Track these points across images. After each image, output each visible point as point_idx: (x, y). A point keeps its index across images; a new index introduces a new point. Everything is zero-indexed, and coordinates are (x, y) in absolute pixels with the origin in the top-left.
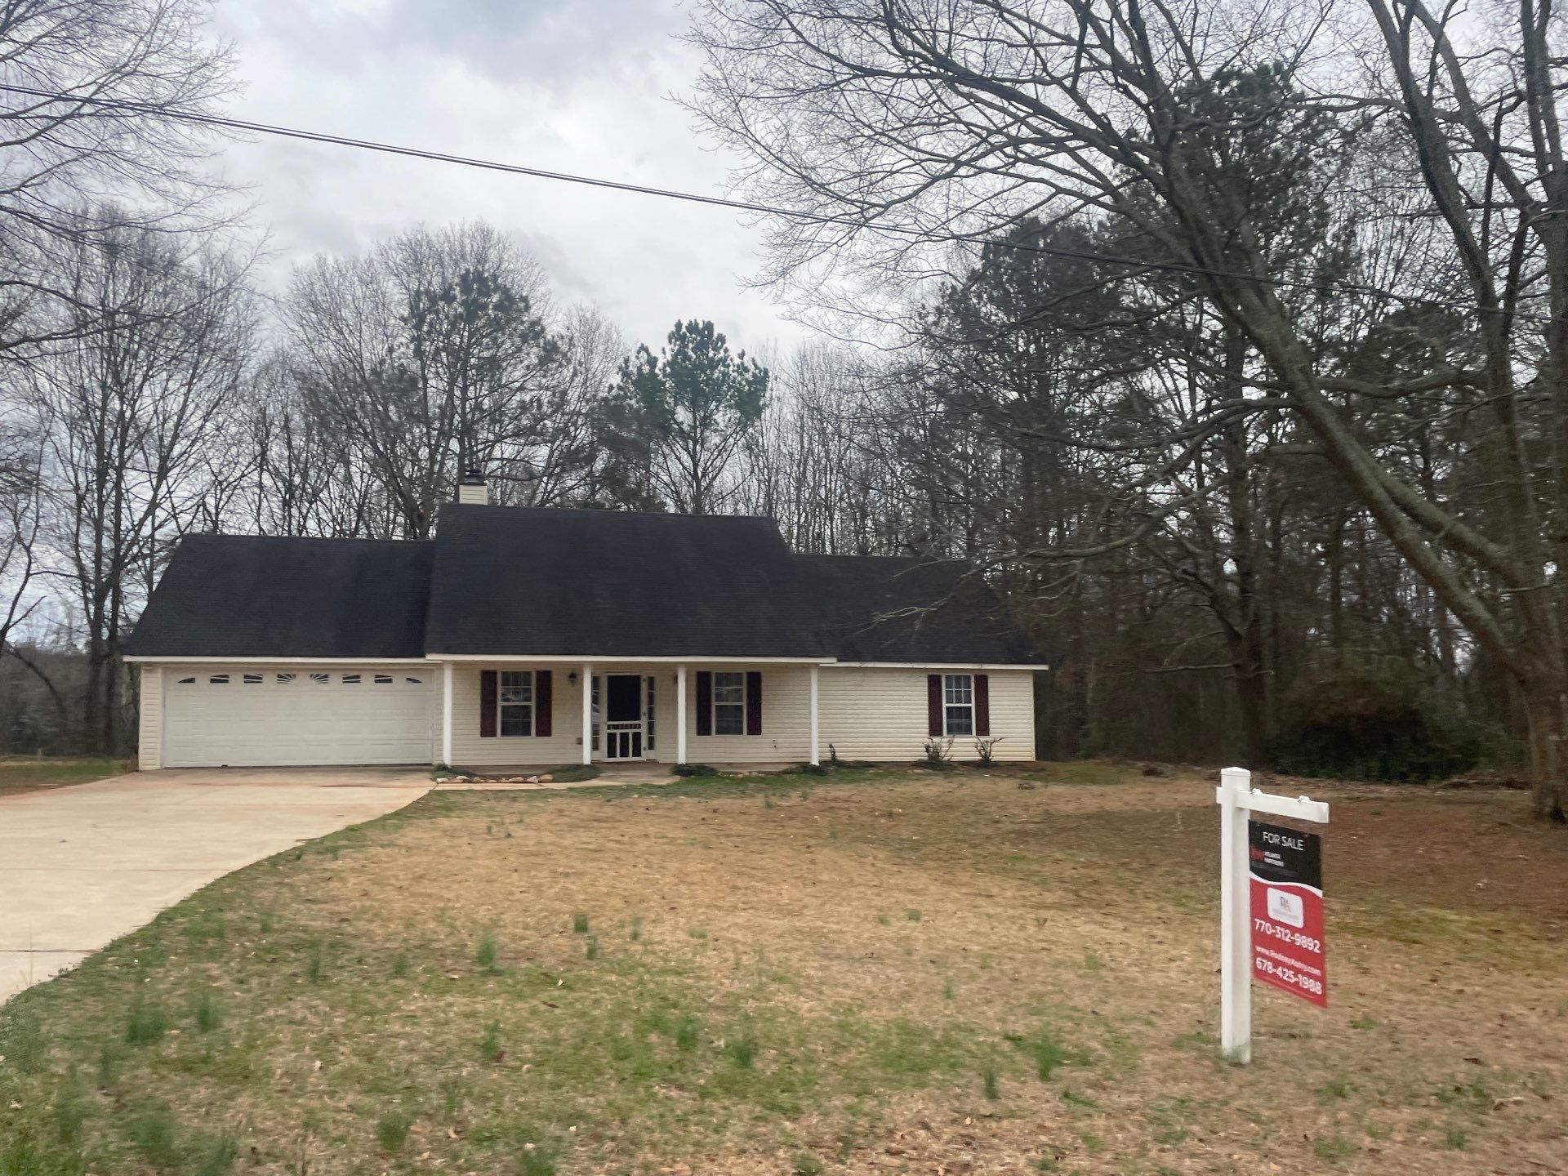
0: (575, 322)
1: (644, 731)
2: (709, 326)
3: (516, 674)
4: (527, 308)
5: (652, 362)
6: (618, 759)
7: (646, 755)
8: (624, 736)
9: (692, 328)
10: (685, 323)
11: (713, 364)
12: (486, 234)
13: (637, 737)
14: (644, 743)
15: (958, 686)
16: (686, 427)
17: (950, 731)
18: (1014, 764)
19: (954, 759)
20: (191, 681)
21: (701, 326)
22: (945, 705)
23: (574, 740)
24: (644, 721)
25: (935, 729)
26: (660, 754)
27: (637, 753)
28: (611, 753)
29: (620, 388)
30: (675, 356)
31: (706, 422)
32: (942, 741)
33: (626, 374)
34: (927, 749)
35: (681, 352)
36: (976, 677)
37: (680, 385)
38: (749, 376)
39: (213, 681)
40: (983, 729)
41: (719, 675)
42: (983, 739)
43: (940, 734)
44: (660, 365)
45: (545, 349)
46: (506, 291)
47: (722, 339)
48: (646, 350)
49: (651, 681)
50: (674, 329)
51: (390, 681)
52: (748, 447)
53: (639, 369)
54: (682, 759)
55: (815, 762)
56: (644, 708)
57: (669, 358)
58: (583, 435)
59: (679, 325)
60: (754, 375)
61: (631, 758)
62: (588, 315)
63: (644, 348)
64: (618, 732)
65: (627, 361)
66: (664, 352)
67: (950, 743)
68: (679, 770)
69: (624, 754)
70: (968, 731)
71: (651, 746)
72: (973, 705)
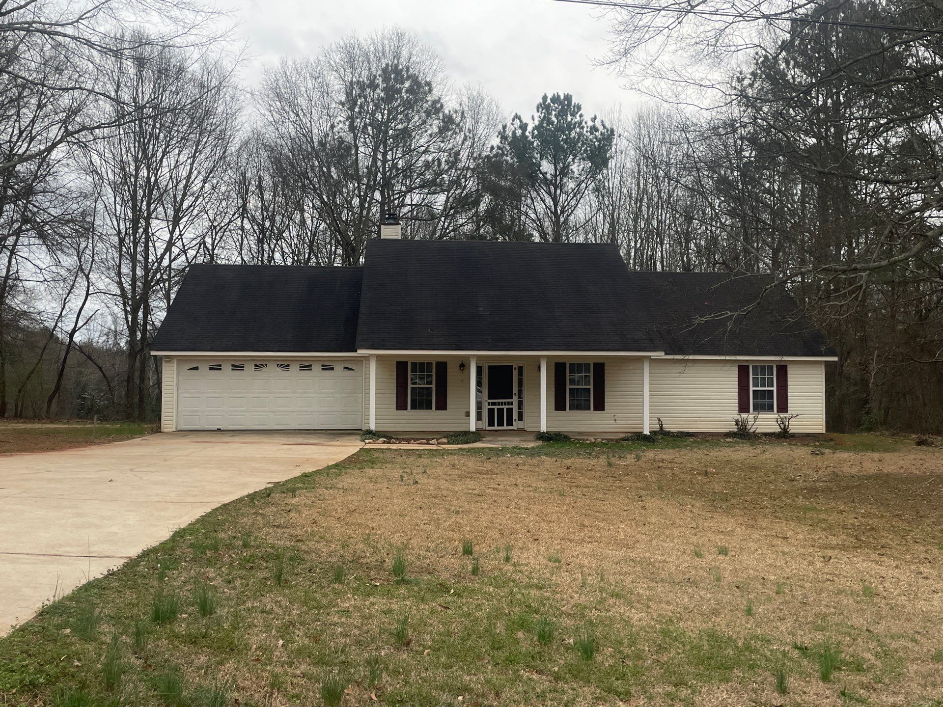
0: (465, 99)
1: (515, 407)
2: (568, 98)
3: (422, 364)
4: (430, 90)
5: (524, 127)
6: (496, 428)
7: (516, 425)
8: (500, 411)
9: (556, 99)
10: (550, 96)
11: (570, 127)
12: (400, 36)
13: (510, 411)
14: (515, 416)
15: (763, 373)
16: (549, 177)
17: (754, 409)
18: (808, 435)
19: (758, 431)
20: (196, 368)
21: (562, 97)
22: (752, 389)
23: (464, 414)
24: (515, 400)
25: (743, 407)
26: (527, 424)
27: (510, 423)
28: (491, 423)
29: (499, 148)
30: (541, 122)
31: (564, 172)
32: (749, 417)
33: (504, 137)
34: (737, 422)
35: (546, 119)
36: (777, 366)
37: (545, 142)
38: (598, 134)
39: (210, 369)
40: (783, 407)
41: (572, 366)
42: (782, 415)
43: (747, 411)
44: (530, 128)
45: (443, 121)
46: (415, 79)
47: (579, 108)
48: (520, 118)
49: (521, 370)
50: (541, 101)
51: (332, 369)
52: (597, 190)
53: (514, 133)
54: (544, 428)
55: (647, 432)
56: (515, 390)
57: (537, 123)
58: (471, 184)
59: (545, 98)
60: (602, 134)
61: (505, 427)
62: (475, 93)
63: (517, 117)
64: (496, 407)
65: (504, 127)
66: (533, 119)
67: (755, 419)
68: (541, 436)
69: (501, 423)
70: (770, 408)
71: (520, 418)
72: (775, 389)
